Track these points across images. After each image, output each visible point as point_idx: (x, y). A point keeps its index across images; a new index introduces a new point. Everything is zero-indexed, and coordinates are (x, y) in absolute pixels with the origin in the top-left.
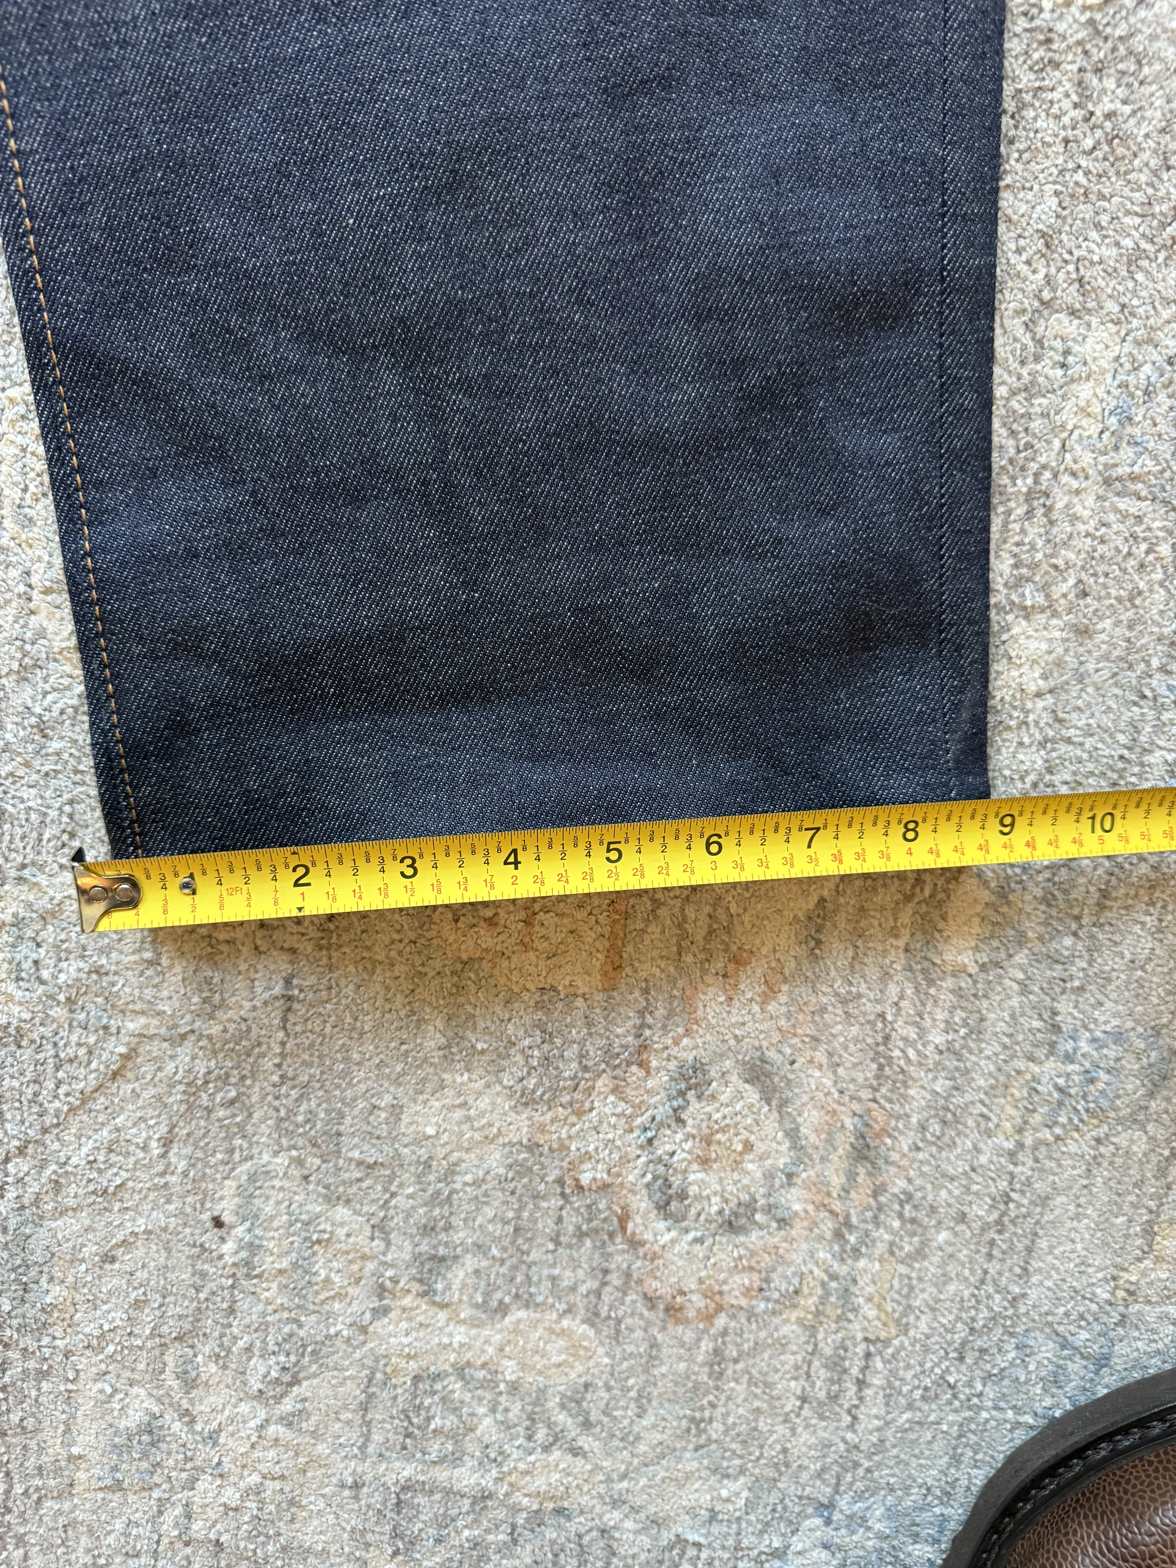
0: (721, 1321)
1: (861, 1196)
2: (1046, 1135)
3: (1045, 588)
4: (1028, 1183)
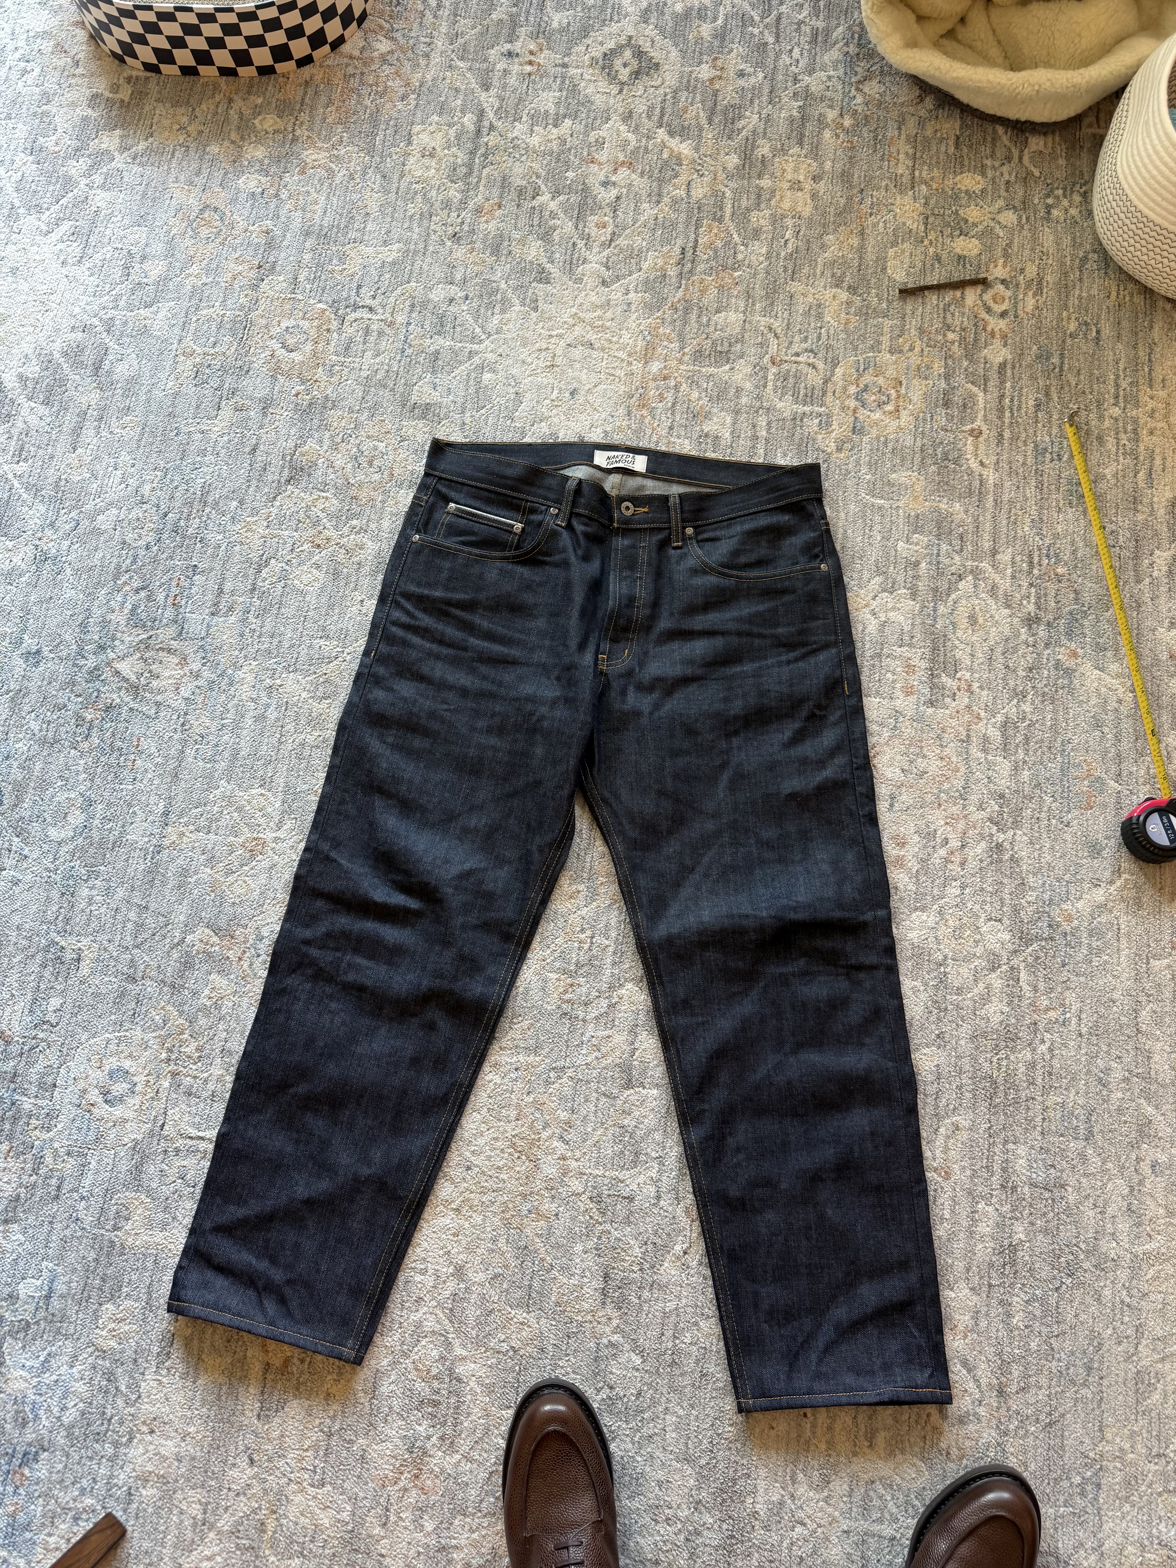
0: (965, 1462)
1: (1003, 1411)
2: (1058, 1389)
3: (1021, 1213)
4: (1056, 1408)
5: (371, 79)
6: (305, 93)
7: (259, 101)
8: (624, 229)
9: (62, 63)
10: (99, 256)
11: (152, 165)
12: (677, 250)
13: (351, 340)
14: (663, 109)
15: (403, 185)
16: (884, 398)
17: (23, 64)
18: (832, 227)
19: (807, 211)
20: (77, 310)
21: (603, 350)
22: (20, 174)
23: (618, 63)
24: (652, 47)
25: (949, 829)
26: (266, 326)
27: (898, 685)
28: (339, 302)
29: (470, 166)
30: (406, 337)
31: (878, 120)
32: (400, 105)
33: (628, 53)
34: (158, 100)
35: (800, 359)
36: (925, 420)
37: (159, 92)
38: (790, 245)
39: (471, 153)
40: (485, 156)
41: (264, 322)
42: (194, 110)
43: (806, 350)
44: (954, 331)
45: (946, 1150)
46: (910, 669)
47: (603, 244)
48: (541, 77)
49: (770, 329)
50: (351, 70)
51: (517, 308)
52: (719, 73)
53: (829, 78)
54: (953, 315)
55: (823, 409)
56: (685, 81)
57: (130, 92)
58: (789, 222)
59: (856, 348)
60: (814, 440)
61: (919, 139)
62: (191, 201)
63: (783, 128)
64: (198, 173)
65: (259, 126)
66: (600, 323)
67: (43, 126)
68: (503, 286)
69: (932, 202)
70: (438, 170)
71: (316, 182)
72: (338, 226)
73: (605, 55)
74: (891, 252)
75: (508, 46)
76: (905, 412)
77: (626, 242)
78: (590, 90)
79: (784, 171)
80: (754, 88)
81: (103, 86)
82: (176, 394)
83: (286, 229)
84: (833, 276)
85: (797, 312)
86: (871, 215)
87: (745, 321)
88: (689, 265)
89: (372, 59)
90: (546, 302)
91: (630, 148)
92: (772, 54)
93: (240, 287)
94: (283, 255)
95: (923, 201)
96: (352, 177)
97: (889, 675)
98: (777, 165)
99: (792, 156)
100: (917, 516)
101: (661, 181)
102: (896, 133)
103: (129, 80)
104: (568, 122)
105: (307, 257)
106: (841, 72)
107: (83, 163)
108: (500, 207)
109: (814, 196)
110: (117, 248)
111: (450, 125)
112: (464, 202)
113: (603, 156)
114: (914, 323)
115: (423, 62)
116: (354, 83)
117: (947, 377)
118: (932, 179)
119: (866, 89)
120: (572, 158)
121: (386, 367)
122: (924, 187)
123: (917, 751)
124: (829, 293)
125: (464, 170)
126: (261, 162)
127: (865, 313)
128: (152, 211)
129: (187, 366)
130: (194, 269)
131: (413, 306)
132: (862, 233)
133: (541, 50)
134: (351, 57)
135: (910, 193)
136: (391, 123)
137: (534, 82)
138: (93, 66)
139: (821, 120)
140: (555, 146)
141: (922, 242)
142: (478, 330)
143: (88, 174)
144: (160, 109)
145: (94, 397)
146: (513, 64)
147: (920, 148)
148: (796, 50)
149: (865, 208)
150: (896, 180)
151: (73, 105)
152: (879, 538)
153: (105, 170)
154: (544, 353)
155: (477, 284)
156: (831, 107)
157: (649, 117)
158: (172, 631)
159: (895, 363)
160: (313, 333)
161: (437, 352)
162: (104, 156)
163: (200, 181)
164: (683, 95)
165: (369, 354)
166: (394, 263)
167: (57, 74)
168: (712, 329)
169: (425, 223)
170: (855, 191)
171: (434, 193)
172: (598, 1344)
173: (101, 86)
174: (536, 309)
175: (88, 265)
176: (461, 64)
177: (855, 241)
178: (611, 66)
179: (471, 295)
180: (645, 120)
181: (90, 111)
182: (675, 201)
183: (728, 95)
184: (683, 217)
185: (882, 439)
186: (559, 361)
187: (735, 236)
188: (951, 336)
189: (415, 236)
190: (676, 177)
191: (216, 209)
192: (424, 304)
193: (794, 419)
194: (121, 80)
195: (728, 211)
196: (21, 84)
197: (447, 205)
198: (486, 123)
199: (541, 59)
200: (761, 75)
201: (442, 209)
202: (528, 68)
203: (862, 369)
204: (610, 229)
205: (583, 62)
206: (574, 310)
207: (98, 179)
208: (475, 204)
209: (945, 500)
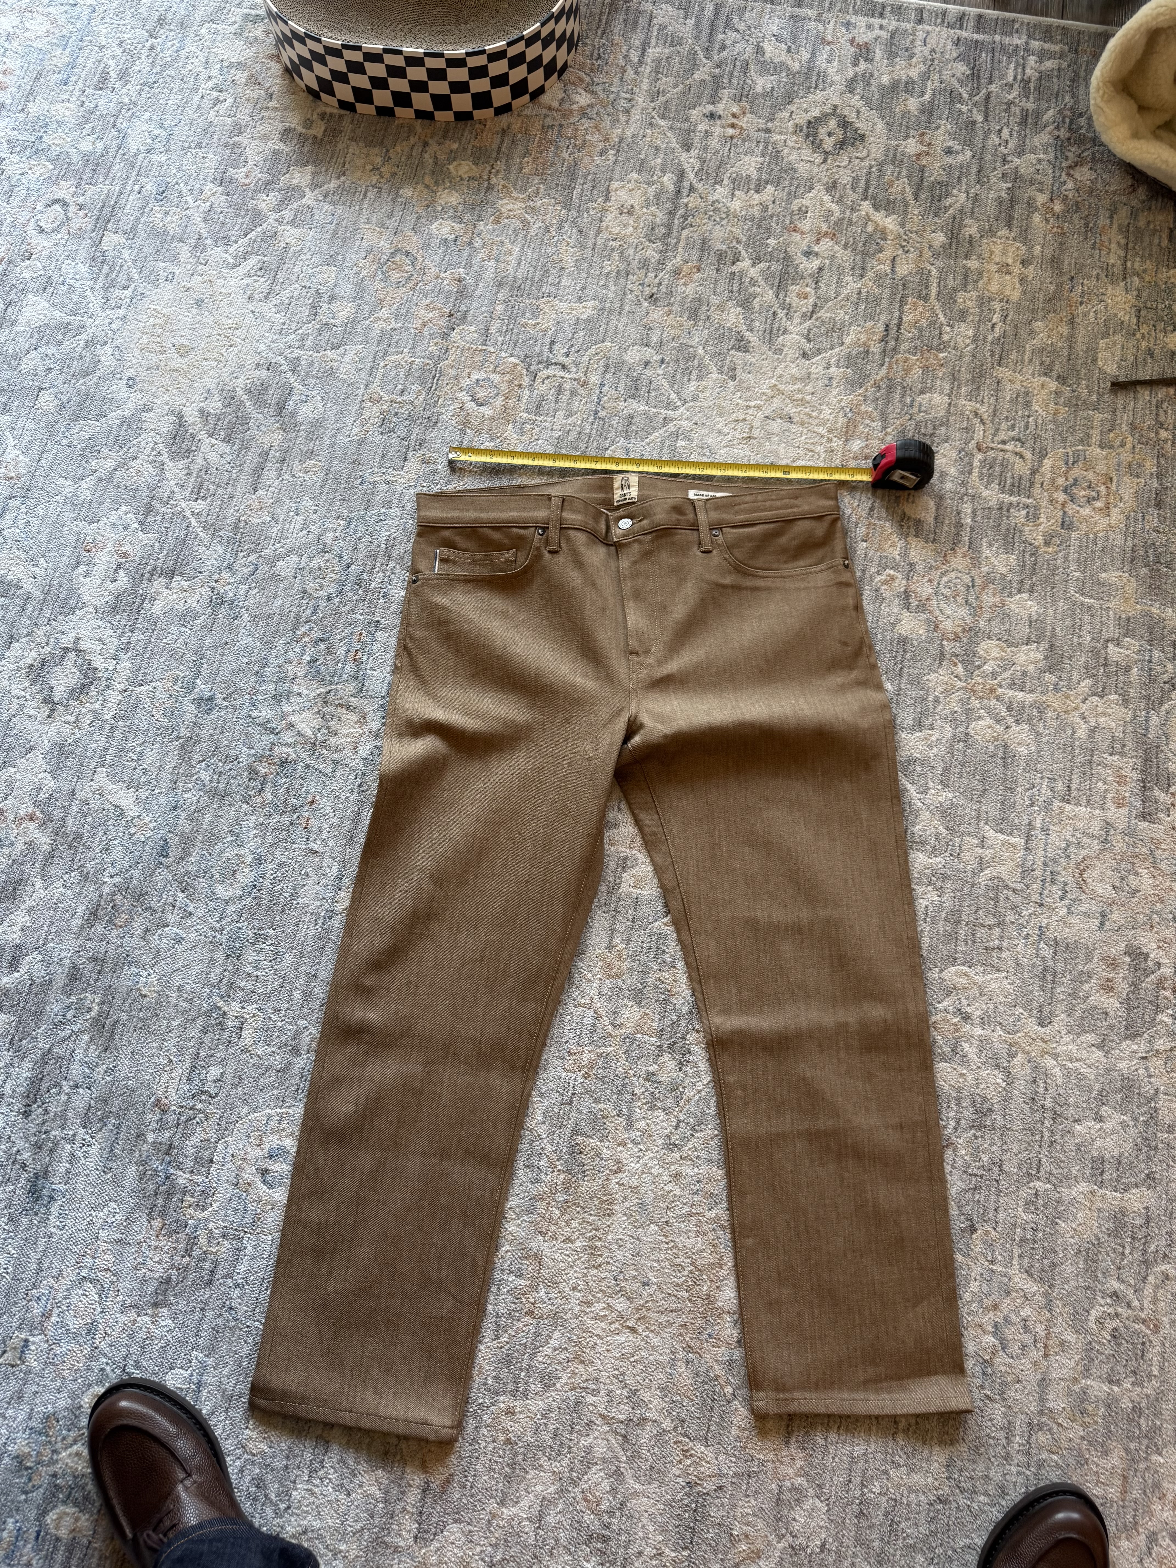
5: (569, 132)
6: (502, 142)
7: (455, 146)
8: (826, 301)
9: (255, 95)
10: (286, 293)
11: (344, 204)
12: (881, 327)
13: (542, 398)
14: (868, 182)
15: (600, 241)
16: (1094, 494)
17: (215, 94)
18: (1041, 314)
19: (1015, 296)
20: (262, 347)
21: (802, 424)
22: (208, 204)
23: (822, 131)
24: (858, 118)
25: (1161, 953)
26: (456, 378)
27: (1109, 796)
28: (531, 357)
29: (669, 227)
30: (599, 399)
31: (1090, 206)
32: (598, 160)
33: (833, 123)
34: (352, 139)
35: (1007, 447)
36: (1136, 520)
37: (353, 131)
38: (997, 329)
39: (670, 213)
40: (685, 217)
41: (453, 372)
42: (388, 151)
43: (1013, 439)
44: (1166, 430)
45: (1155, 1301)
46: (1121, 780)
47: (804, 315)
48: (744, 141)
49: (976, 414)
50: (549, 122)
51: (715, 375)
52: (925, 149)
53: (1039, 161)
54: (1166, 412)
55: (1030, 500)
56: (891, 154)
57: (323, 129)
58: (997, 306)
59: (1064, 440)
60: (1021, 532)
61: (1131, 229)
62: (382, 243)
63: (991, 208)
64: (390, 216)
65: (454, 173)
66: (800, 396)
67: (234, 157)
68: (700, 351)
69: (1145, 294)
70: (635, 228)
71: (511, 232)
72: (533, 278)
73: (810, 122)
74: (1102, 343)
75: (710, 107)
76: (1116, 510)
77: (828, 315)
78: (794, 157)
79: (992, 253)
80: (961, 166)
81: (296, 121)
82: (361, 442)
83: (478, 279)
84: (1042, 363)
85: (1004, 398)
86: (1081, 303)
87: (950, 404)
88: (893, 343)
89: (571, 111)
90: (744, 371)
91: (833, 219)
92: (980, 133)
93: (430, 335)
94: (474, 304)
95: (1135, 293)
96: (547, 230)
97: (1100, 784)
98: (984, 246)
99: (1000, 238)
100: (1128, 619)
101: (865, 254)
102: (1108, 221)
103: (323, 116)
104: (770, 189)
105: (500, 308)
106: (1051, 156)
107: (273, 198)
108: (699, 270)
109: (1022, 280)
110: (305, 287)
111: (650, 184)
112: (662, 263)
113: (806, 225)
114: (1125, 418)
115: (623, 118)
116: (552, 135)
117: (1160, 476)
118: (1145, 271)
119: (1077, 175)
120: (773, 224)
121: (578, 429)
122: (1136, 278)
123: (1129, 867)
124: (1038, 381)
125: (663, 230)
126: (455, 210)
127: (1075, 404)
128: (342, 251)
129: (373, 412)
130: (384, 313)
131: (607, 366)
132: (1072, 322)
133: (744, 113)
134: (550, 108)
135: (1122, 284)
136: (589, 177)
137: (736, 146)
138: (286, 101)
139: (1030, 203)
140: (756, 212)
141: (1134, 335)
142: (673, 396)
143: (278, 208)
144: (353, 148)
145: (277, 438)
146: (715, 125)
147: (1132, 238)
148: (1006, 131)
149: (1075, 296)
150: (1107, 270)
151: (265, 137)
152: (1089, 639)
153: (295, 206)
154: (741, 424)
155: (674, 348)
156: (1041, 191)
157: (854, 189)
158: (351, 687)
159: (1106, 458)
160: (504, 387)
161: (631, 417)
162: (295, 192)
163: (392, 223)
164: (889, 169)
165: (561, 414)
166: (588, 321)
167: (250, 106)
168: (915, 410)
169: (622, 281)
170: (1065, 278)
171: (631, 251)
172: (781, 1487)
173: (294, 121)
174: (733, 378)
175: (274, 302)
176: (662, 122)
177: (1065, 330)
178: (815, 134)
179: (667, 359)
180: (849, 191)
181: (281, 145)
182: (879, 277)
183: (935, 172)
184: (887, 293)
185: (1091, 536)
186: (756, 433)
187: (941, 316)
188: (1163, 434)
189: (611, 295)
190: (881, 251)
191: (407, 254)
192: (620, 365)
193: (1001, 509)
194: (315, 117)
195: (934, 289)
196: (212, 113)
197: (644, 264)
198: (686, 184)
199: (743, 122)
200: (969, 154)
201: (639, 269)
202: (730, 131)
203: (1071, 462)
204: (811, 301)
205: (787, 128)
206: (773, 381)
207: (288, 214)
208: (673, 265)
209: (1157, 605)
